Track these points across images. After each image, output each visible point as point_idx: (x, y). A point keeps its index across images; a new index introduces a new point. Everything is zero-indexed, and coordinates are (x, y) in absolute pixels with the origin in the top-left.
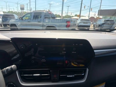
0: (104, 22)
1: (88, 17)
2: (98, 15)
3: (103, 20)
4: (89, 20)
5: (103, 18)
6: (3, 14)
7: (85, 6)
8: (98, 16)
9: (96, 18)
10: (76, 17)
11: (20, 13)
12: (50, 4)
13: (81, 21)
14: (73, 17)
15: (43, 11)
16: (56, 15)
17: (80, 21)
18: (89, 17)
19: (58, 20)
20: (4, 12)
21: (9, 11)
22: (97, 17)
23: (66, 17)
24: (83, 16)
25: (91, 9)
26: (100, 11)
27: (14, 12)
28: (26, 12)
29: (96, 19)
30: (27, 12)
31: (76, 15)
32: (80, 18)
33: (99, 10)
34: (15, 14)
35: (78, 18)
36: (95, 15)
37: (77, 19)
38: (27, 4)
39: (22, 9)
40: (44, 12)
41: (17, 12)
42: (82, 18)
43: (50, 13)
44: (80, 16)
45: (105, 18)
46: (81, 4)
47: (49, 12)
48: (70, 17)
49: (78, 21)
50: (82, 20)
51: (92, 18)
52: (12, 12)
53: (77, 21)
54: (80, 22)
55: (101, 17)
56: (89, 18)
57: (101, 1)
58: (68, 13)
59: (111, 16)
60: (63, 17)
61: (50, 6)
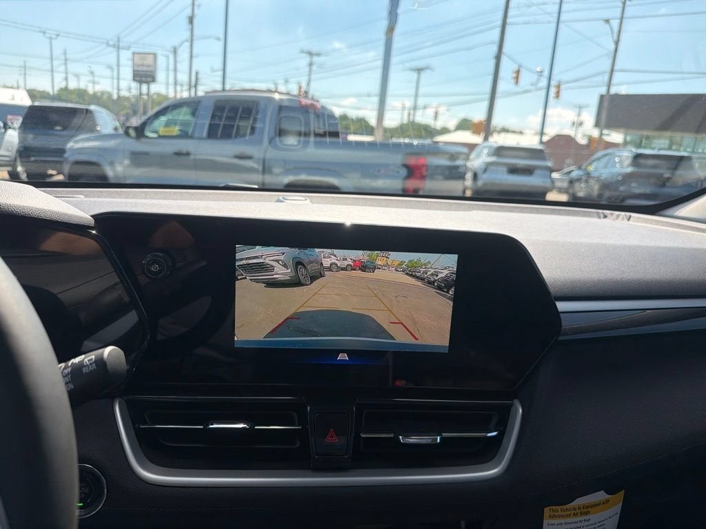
0: (630, 170)
1: (537, 138)
2: (597, 124)
3: (627, 154)
4: (541, 151)
5: (626, 143)
6: (27, 102)
7: (518, 72)
8: (595, 133)
9: (583, 141)
10: (467, 137)
11: (127, 99)
12: (311, 54)
13: (493, 159)
14: (445, 131)
15: (269, 91)
16: (344, 117)
17: (489, 155)
18: (545, 139)
19: (359, 145)
20: (32, 94)
21: (66, 89)
22: (591, 139)
23: (402, 130)
24: (505, 130)
25: (552, 90)
26: (606, 104)
27: (95, 95)
28: (166, 98)
29: (588, 146)
30: (171, 95)
31: (464, 125)
32: (486, 139)
33: (602, 97)
34: (99, 104)
35: (476, 139)
36: (581, 124)
37: (472, 147)
38: (175, 51)
39: (144, 76)
40: (277, 96)
41: (110, 95)
42: (498, 140)
43: (312, 105)
44: (485, 128)
45: (639, 146)
46: (498, 58)
47: (305, 101)
48: (428, 131)
49: (478, 156)
50: (500, 151)
51: (562, 143)
52: (81, 93)
53: (467, 158)
54: (489, 164)
55: (616, 137)
56: (541, 142)
57: (617, 43)
58: (415, 108)
59: (678, 136)
60: (386, 130)
61: (311, 64)
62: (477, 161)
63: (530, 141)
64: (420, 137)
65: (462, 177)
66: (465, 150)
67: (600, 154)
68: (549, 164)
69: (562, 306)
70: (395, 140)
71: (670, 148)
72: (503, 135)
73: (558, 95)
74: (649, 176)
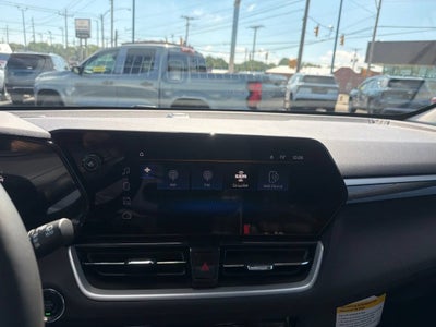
0: (387, 89)
1: (330, 70)
2: (366, 61)
3: (386, 79)
4: (331, 78)
5: (384, 72)
7: (317, 29)
8: (365, 66)
9: (358, 72)
10: (286, 70)
11: (73, 48)
12: (188, 18)
13: (301, 84)
14: (272, 66)
15: (163, 43)
16: (209, 58)
17: (300, 81)
18: (335, 70)
19: (219, 76)
20: (13, 46)
21: (34, 43)
22: (362, 70)
23: (246, 66)
24: (310, 65)
25: (339, 39)
26: (372, 48)
27: (52, 46)
28: (97, 48)
29: (361, 75)
30: (100, 45)
31: (284, 62)
32: (298, 71)
33: (370, 43)
35: (292, 71)
36: (356, 60)
37: (289, 76)
38: (102, 18)
40: (167, 46)
42: (306, 71)
43: (189, 51)
44: (298, 64)
45: (392, 73)
46: (305, 19)
47: (184, 49)
48: (261, 67)
49: (293, 81)
50: (306, 78)
51: (345, 73)
52: (44, 46)
53: (287, 83)
54: (300, 87)
55: (378, 68)
56: (332, 72)
57: (379, 9)
58: (254, 52)
59: (416, 67)
60: (236, 66)
61: (188, 25)
62: (293, 85)
63: (325, 72)
64: (256, 70)
65: (283, 95)
66: (285, 78)
67: (368, 80)
68: (337, 86)
69: (348, 182)
70: (241, 72)
71: (411, 75)
72: (308, 68)
73: (342, 42)
74: (398, 93)
